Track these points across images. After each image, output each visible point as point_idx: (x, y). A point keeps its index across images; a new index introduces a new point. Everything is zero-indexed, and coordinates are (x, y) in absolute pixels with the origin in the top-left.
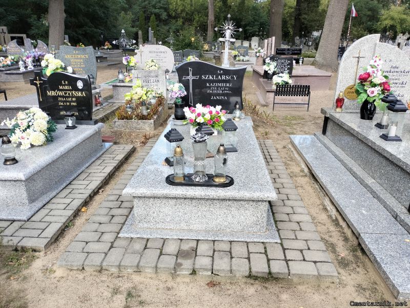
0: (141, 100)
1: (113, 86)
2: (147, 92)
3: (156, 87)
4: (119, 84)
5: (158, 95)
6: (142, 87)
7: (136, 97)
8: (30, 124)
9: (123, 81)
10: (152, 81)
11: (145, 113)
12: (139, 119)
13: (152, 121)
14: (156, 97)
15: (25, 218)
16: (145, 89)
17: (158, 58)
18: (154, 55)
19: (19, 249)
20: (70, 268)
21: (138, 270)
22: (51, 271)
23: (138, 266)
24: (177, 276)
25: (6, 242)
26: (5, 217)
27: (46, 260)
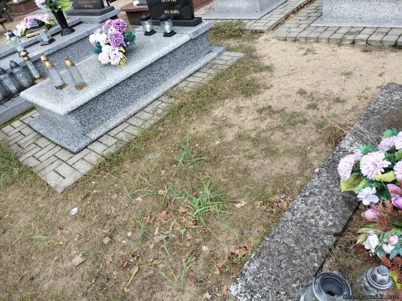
15: (257, 18)
19: (254, 32)
20: (279, 39)
21: (317, 40)
22: (269, 40)
23: (317, 38)
24: (342, 45)
25: (247, 28)
26: (247, 18)
27: (266, 37)
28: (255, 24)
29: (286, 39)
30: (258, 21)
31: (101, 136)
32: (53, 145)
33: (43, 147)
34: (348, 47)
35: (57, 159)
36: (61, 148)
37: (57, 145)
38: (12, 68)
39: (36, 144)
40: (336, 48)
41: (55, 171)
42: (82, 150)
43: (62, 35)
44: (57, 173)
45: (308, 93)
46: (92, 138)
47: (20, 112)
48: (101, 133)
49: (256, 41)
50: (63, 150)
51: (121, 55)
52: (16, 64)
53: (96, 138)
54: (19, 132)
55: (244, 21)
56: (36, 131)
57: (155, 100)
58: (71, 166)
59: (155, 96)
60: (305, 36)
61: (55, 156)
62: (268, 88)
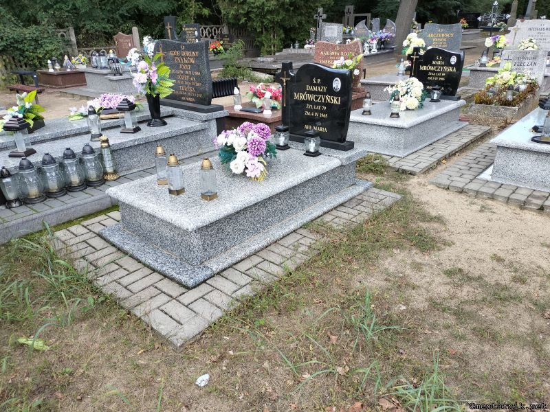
0: (506, 85)
1: (472, 70)
2: (516, 77)
3: (529, 72)
4: (479, 68)
5: (530, 81)
6: (511, 71)
7: (500, 82)
8: (409, 90)
9: (484, 65)
10: (526, 64)
11: (510, 98)
12: (501, 105)
13: (516, 108)
14: (527, 83)
15: (402, 156)
16: (515, 73)
17: (539, 37)
18: (535, 33)
19: (400, 171)
20: (439, 186)
21: (492, 197)
22: (424, 185)
23: (492, 194)
24: (526, 209)
25: (391, 164)
26: (387, 153)
27: (419, 180)
28: (402, 163)
29: (448, 188)
30: (403, 160)
31: (225, 270)
32: (148, 271)
33: (131, 270)
34: (535, 213)
35: (159, 292)
36: (162, 277)
37: (154, 270)
38: (84, 152)
39: (117, 264)
40: (518, 211)
41: (162, 311)
42: (198, 285)
43: (149, 125)
44: (166, 313)
45: (507, 262)
46: (214, 269)
47: (81, 214)
48: (226, 265)
49: (407, 182)
50: (166, 281)
51: (262, 167)
52: (92, 149)
53: (218, 271)
54: (85, 241)
55: (384, 156)
56: (114, 245)
57: (292, 232)
58: (187, 306)
59: (292, 227)
60: (476, 189)
61: (156, 288)
62: (449, 245)
